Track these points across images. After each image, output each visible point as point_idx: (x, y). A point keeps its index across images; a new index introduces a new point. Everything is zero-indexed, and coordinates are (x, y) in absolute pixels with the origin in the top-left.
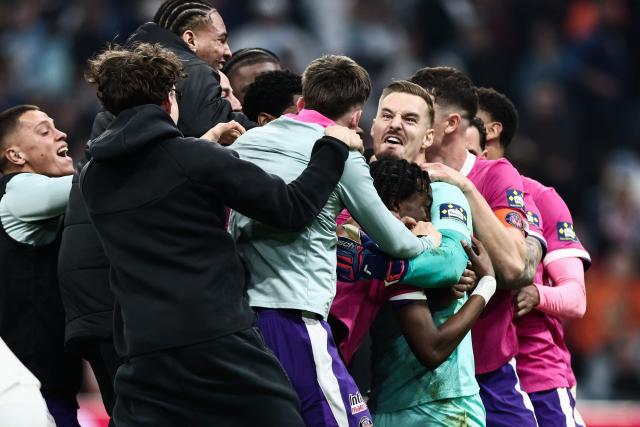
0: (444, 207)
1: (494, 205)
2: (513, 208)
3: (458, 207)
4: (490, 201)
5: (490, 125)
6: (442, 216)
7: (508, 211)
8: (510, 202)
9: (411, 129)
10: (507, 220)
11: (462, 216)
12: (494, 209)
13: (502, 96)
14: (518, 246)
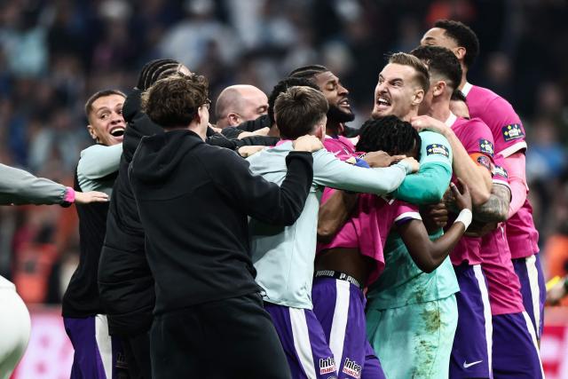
0: (430, 147)
1: (470, 150)
2: (483, 153)
3: (441, 146)
4: (467, 147)
5: (457, 49)
6: (428, 153)
7: (480, 155)
8: (481, 148)
9: (395, 91)
10: (479, 161)
11: (444, 152)
12: (470, 153)
13: (468, 28)
14: (485, 178)
